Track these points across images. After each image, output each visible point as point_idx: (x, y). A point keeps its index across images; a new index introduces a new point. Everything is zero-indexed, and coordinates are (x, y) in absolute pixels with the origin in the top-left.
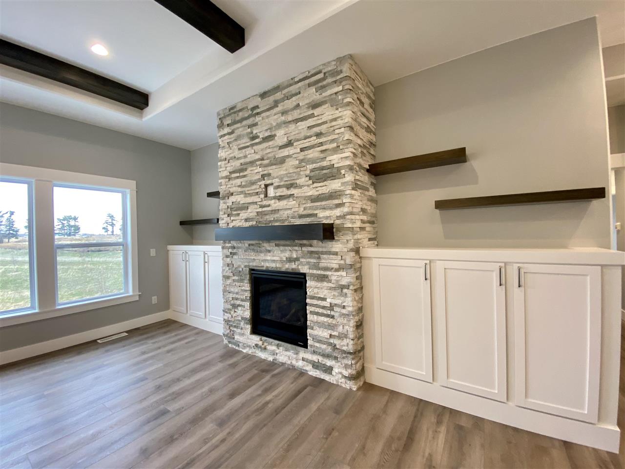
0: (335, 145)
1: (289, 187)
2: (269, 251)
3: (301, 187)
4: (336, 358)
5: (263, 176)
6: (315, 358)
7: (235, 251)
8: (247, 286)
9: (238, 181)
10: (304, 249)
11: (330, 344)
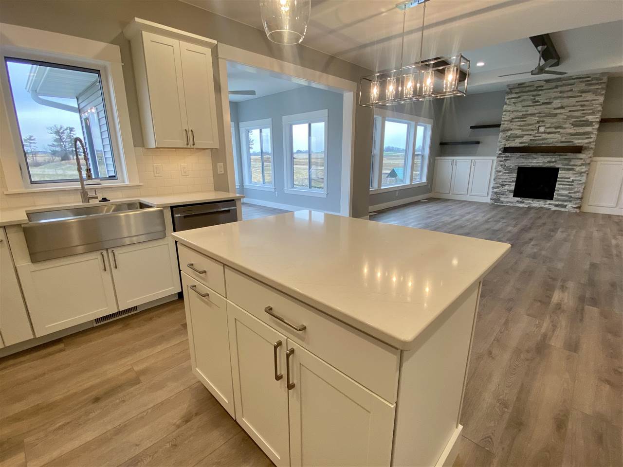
0: (591, 111)
1: (556, 128)
2: (536, 158)
3: (565, 128)
4: (571, 201)
5: (538, 122)
6: (557, 203)
7: (508, 158)
8: (515, 175)
9: (519, 123)
10: (561, 157)
11: (568, 196)
